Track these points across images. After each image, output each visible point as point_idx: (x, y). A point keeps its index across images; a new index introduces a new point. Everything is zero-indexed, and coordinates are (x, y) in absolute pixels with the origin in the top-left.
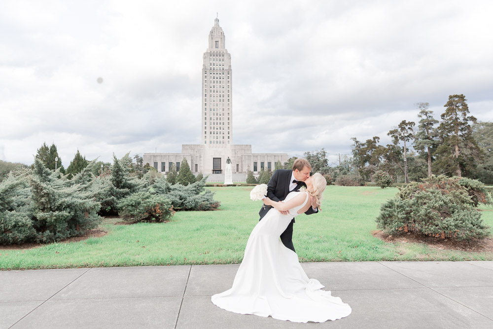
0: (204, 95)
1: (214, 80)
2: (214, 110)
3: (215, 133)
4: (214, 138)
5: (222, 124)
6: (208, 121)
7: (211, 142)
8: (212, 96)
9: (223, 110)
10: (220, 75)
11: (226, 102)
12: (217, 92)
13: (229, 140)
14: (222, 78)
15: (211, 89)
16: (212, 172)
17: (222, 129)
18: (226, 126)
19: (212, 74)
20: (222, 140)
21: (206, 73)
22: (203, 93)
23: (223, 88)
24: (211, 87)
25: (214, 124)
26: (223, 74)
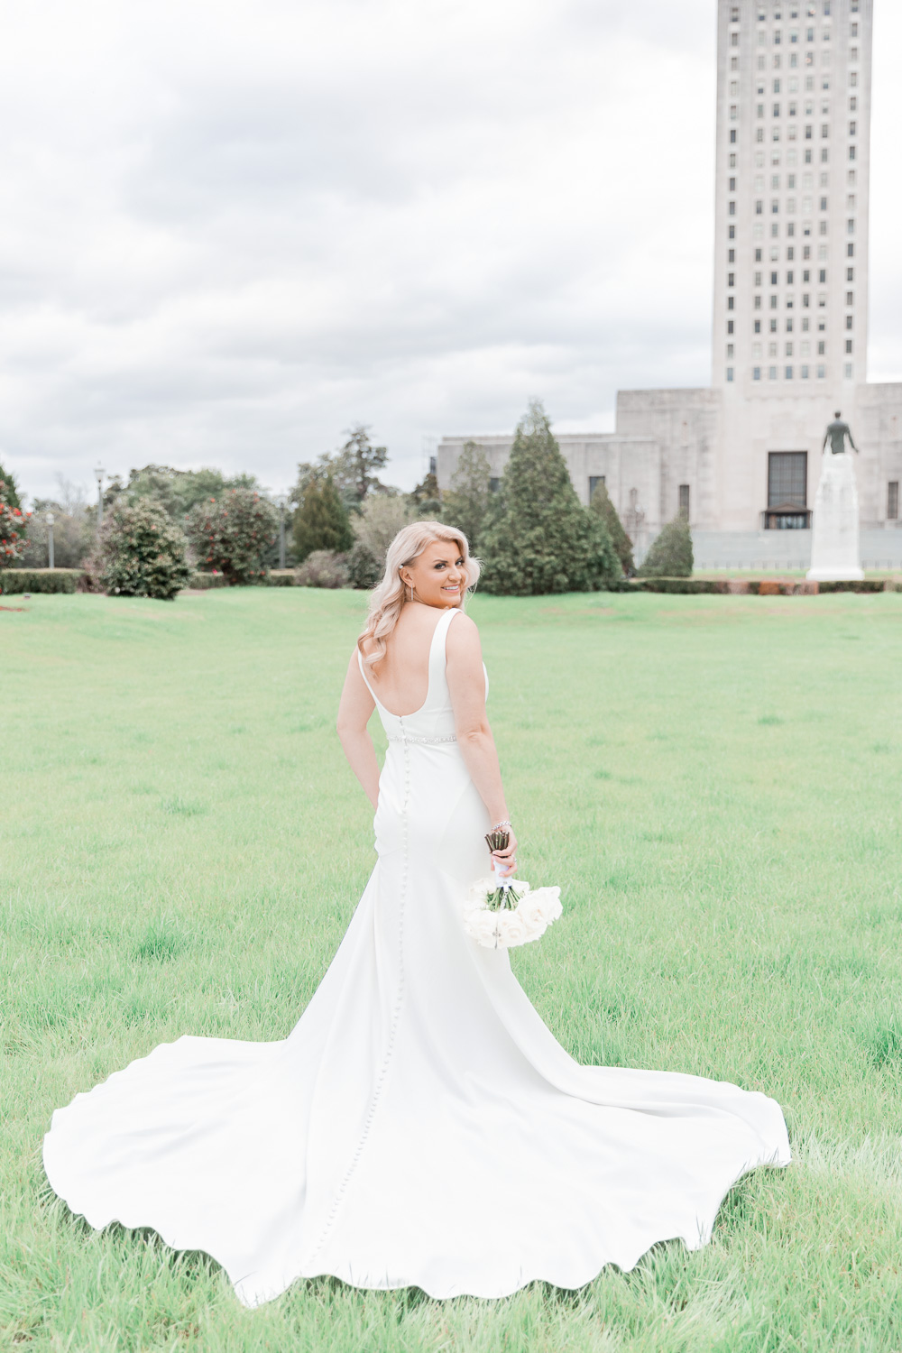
0: (727, 137)
1: (777, 49)
2: (775, 210)
3: (781, 326)
4: (773, 352)
5: (815, 277)
6: (744, 269)
7: (757, 373)
8: (768, 137)
9: (824, 204)
10: (810, 22)
11: (840, 161)
12: (793, 113)
13: (848, 358)
14: (818, 34)
15: (760, 99)
16: (756, 521)
17: (814, 302)
18: (838, 285)
19: (770, 18)
20: (814, 360)
21: (735, 20)
22: (719, 127)
23: (826, 87)
24: (761, 91)
25: (774, 280)
26: (827, 13)
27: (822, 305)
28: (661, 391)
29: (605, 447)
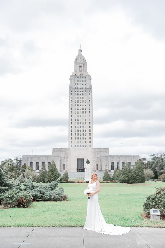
0: (70, 109)
1: (78, 96)
2: (78, 120)
3: (79, 138)
4: (78, 142)
5: (84, 131)
6: (73, 129)
7: (76, 146)
8: (77, 109)
9: (86, 120)
10: (83, 93)
11: (88, 114)
12: (80, 106)
13: (90, 144)
14: (84, 94)
15: (75, 103)
16: (76, 170)
17: (84, 135)
18: (88, 132)
19: (77, 91)
20: (84, 144)
21: (71, 91)
22: (69, 107)
23: (85, 102)
24: (76, 102)
25: (78, 131)
26: (85, 91)
27: (86, 135)
28: (60, 148)
29: (51, 157)
